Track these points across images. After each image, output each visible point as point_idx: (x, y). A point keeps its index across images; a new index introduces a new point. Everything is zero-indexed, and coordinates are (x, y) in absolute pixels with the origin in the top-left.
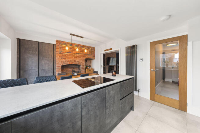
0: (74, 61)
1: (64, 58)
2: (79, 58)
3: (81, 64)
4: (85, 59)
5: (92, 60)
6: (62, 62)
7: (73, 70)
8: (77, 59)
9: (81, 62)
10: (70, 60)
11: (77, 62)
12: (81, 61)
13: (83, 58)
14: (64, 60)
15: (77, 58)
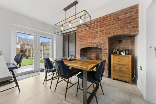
0: (92, 42)
1: (82, 41)
2: (99, 37)
3: (101, 46)
4: (109, 38)
5: (136, 37)
6: (80, 45)
7: (97, 55)
8: (95, 40)
9: (101, 44)
10: (87, 42)
11: (95, 43)
12: (102, 42)
13: (104, 37)
14: (82, 43)
15: (95, 38)
